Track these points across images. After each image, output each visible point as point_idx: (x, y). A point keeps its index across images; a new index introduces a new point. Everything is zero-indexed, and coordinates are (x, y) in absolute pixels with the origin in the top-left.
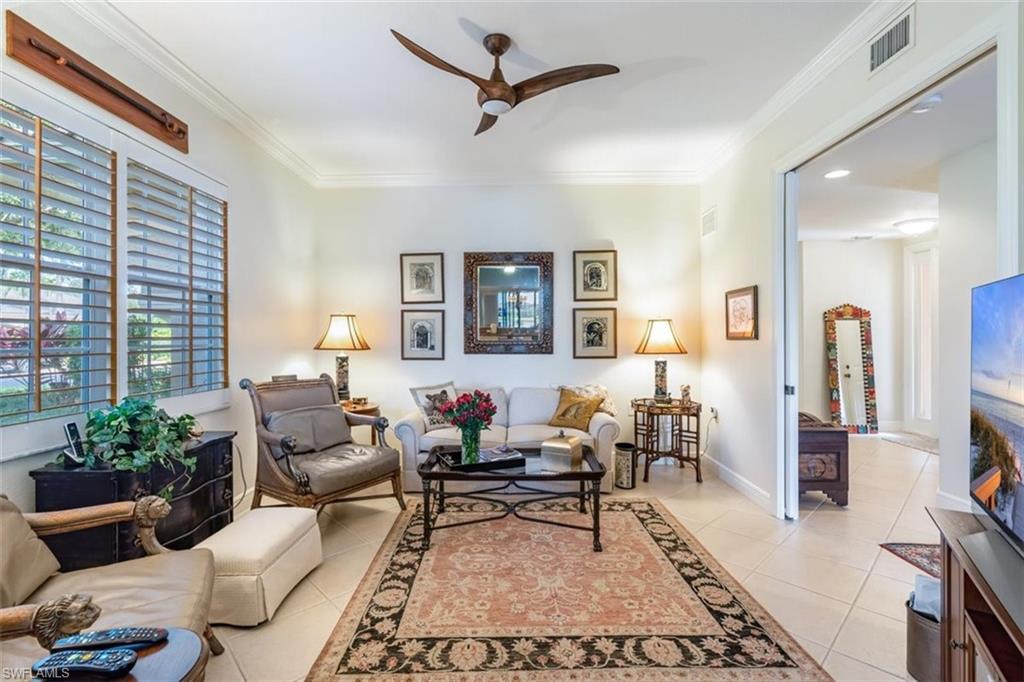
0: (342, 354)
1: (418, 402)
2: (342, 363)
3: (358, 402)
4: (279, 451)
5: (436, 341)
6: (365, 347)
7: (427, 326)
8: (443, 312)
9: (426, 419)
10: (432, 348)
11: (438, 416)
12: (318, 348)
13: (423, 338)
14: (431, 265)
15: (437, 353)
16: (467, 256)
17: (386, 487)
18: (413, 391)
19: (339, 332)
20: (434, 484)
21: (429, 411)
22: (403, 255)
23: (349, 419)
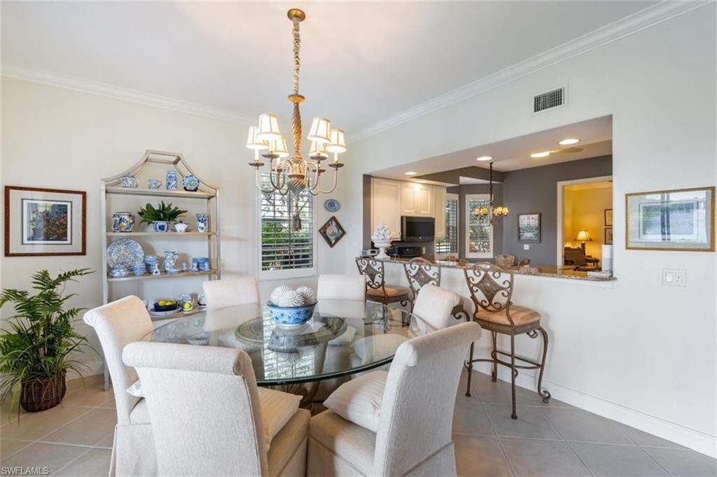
0: (583, 242)
2: (583, 245)
6: (591, 240)
12: (575, 240)
19: (582, 235)
22: (605, 210)
23: (586, 260)
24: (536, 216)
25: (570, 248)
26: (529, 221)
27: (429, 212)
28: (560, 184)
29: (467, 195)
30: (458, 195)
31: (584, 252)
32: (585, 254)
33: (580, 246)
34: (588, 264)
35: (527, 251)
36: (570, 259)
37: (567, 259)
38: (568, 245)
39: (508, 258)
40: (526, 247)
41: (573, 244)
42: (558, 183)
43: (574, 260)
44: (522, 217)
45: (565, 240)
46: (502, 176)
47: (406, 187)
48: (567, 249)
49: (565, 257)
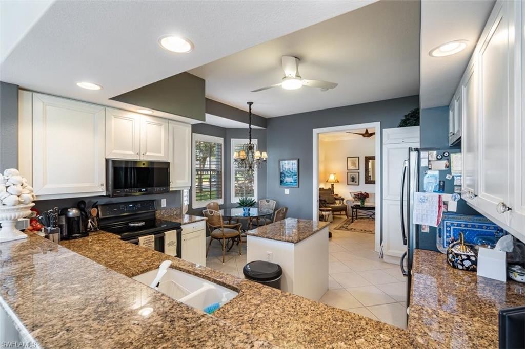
0: (333, 183)
1: (352, 196)
2: (333, 185)
3: (337, 195)
4: (323, 202)
5: (357, 180)
6: (338, 182)
7: (354, 176)
8: (359, 173)
9: (354, 200)
10: (356, 182)
11: (356, 199)
12: (327, 182)
13: (353, 179)
14: (356, 160)
15: (357, 184)
16: (366, 157)
17: (344, 213)
18: (350, 193)
19: (332, 178)
20: (355, 210)
21: (354, 198)
22: (347, 158)
23: (335, 198)
24: (296, 162)
25: (323, 188)
26: (290, 165)
27: (162, 154)
28: (315, 131)
29: (232, 139)
30: (223, 139)
31: (333, 191)
32: (334, 193)
33: (330, 187)
34: (336, 201)
35: (288, 195)
36: (323, 199)
37: (321, 199)
38: (322, 186)
39: (270, 203)
40: (287, 192)
41: (325, 185)
42: (314, 130)
43: (326, 199)
44: (283, 163)
45: (319, 182)
46: (264, 121)
47: (116, 117)
48: (321, 189)
49: (320, 197)
